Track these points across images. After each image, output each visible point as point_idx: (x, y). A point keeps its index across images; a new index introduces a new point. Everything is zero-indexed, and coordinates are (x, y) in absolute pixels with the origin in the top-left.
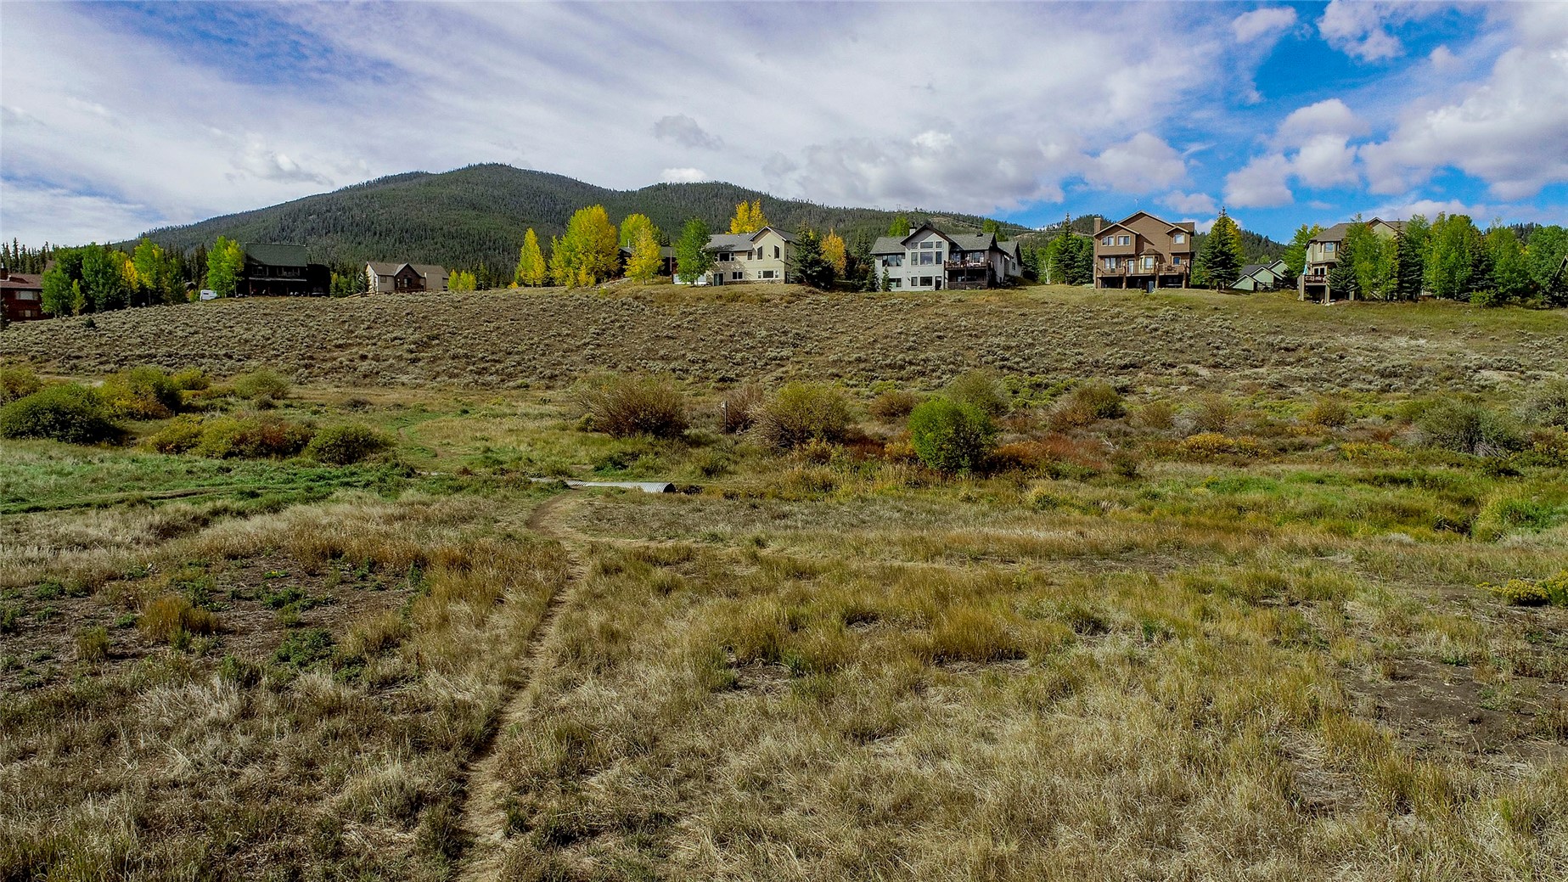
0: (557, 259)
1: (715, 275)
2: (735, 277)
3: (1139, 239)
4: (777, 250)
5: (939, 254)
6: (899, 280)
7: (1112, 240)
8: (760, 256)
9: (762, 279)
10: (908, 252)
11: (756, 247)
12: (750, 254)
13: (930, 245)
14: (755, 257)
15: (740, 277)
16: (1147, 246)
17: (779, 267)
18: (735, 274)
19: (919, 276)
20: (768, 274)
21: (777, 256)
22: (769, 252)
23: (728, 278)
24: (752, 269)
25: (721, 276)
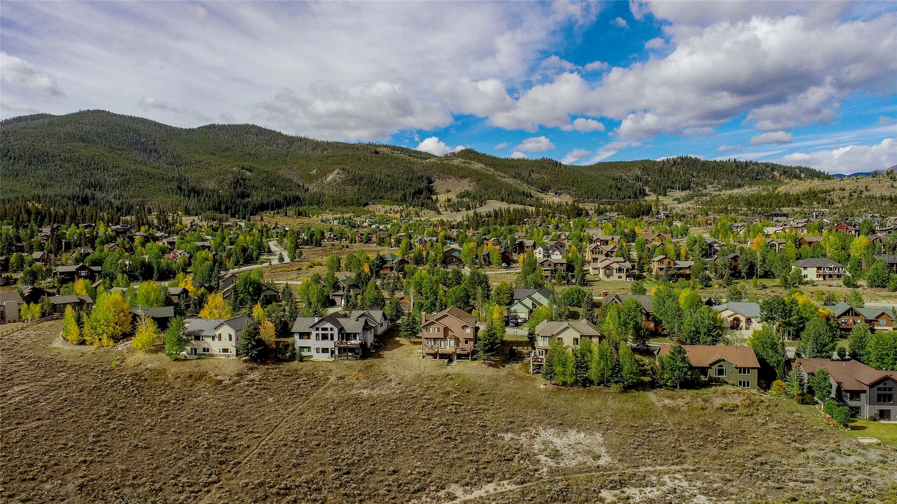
0: (87, 329)
1: (192, 349)
2: (204, 351)
3: (446, 330)
4: (230, 336)
5: (332, 335)
6: (309, 348)
7: (431, 329)
8: (220, 339)
9: (222, 353)
10: (314, 333)
11: (217, 333)
12: (213, 338)
13: (326, 329)
14: (216, 339)
15: (208, 351)
16: (450, 333)
17: (231, 346)
18: (204, 350)
19: (321, 347)
20: (225, 350)
21: (230, 339)
22: (225, 336)
23: (200, 351)
24: (215, 347)
25: (195, 349)
